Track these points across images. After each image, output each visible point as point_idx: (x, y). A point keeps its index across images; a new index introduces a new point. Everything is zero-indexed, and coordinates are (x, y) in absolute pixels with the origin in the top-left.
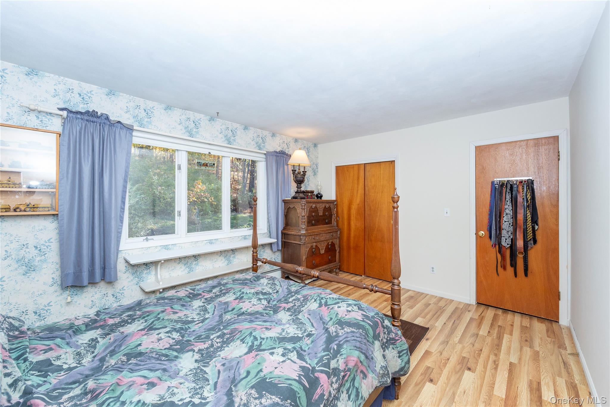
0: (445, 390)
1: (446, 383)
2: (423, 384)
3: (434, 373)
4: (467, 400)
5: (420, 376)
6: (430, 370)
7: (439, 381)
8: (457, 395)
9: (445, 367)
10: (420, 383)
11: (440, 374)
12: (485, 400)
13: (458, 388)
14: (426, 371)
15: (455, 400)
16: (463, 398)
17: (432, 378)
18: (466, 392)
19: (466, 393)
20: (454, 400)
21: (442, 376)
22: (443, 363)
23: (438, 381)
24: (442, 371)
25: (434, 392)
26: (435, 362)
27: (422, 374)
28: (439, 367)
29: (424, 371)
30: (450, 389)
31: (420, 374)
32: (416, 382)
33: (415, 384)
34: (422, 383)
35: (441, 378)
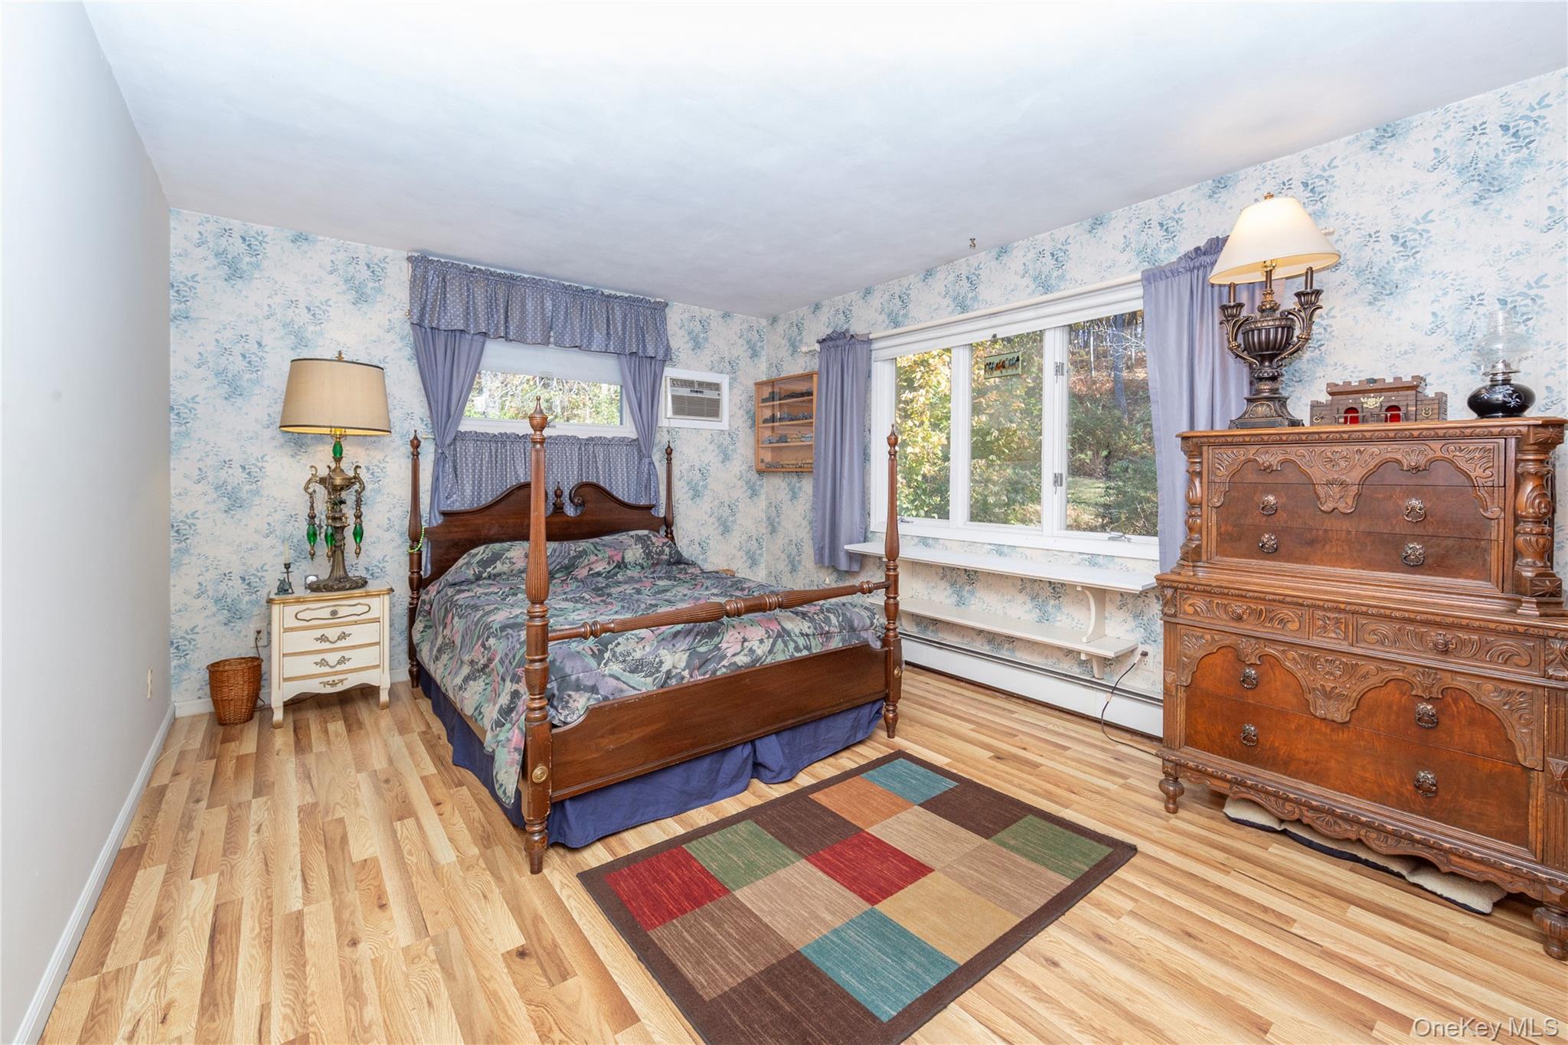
0: (475, 966)
1: (489, 981)
2: (528, 933)
3: (537, 977)
4: (410, 991)
5: (554, 940)
6: (553, 974)
7: (506, 970)
8: (441, 981)
9: (535, 1024)
10: (535, 926)
11: (523, 990)
12: (368, 1035)
13: (451, 997)
14: (558, 962)
15: (438, 966)
16: (424, 987)
17: (527, 958)
18: (427, 1009)
19: (426, 1004)
20: (441, 966)
21: (513, 988)
22: (550, 1030)
23: (508, 966)
24: (529, 1002)
25: (491, 940)
26: (568, 1008)
27: (556, 946)
28: (543, 1005)
29: (562, 957)
30: (467, 977)
31: (560, 941)
32: (543, 921)
33: (541, 918)
34: (532, 931)
35: (509, 980)
